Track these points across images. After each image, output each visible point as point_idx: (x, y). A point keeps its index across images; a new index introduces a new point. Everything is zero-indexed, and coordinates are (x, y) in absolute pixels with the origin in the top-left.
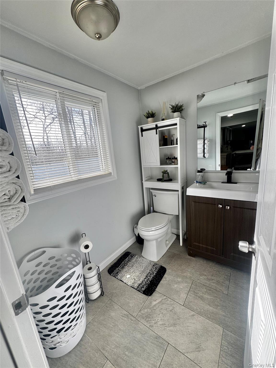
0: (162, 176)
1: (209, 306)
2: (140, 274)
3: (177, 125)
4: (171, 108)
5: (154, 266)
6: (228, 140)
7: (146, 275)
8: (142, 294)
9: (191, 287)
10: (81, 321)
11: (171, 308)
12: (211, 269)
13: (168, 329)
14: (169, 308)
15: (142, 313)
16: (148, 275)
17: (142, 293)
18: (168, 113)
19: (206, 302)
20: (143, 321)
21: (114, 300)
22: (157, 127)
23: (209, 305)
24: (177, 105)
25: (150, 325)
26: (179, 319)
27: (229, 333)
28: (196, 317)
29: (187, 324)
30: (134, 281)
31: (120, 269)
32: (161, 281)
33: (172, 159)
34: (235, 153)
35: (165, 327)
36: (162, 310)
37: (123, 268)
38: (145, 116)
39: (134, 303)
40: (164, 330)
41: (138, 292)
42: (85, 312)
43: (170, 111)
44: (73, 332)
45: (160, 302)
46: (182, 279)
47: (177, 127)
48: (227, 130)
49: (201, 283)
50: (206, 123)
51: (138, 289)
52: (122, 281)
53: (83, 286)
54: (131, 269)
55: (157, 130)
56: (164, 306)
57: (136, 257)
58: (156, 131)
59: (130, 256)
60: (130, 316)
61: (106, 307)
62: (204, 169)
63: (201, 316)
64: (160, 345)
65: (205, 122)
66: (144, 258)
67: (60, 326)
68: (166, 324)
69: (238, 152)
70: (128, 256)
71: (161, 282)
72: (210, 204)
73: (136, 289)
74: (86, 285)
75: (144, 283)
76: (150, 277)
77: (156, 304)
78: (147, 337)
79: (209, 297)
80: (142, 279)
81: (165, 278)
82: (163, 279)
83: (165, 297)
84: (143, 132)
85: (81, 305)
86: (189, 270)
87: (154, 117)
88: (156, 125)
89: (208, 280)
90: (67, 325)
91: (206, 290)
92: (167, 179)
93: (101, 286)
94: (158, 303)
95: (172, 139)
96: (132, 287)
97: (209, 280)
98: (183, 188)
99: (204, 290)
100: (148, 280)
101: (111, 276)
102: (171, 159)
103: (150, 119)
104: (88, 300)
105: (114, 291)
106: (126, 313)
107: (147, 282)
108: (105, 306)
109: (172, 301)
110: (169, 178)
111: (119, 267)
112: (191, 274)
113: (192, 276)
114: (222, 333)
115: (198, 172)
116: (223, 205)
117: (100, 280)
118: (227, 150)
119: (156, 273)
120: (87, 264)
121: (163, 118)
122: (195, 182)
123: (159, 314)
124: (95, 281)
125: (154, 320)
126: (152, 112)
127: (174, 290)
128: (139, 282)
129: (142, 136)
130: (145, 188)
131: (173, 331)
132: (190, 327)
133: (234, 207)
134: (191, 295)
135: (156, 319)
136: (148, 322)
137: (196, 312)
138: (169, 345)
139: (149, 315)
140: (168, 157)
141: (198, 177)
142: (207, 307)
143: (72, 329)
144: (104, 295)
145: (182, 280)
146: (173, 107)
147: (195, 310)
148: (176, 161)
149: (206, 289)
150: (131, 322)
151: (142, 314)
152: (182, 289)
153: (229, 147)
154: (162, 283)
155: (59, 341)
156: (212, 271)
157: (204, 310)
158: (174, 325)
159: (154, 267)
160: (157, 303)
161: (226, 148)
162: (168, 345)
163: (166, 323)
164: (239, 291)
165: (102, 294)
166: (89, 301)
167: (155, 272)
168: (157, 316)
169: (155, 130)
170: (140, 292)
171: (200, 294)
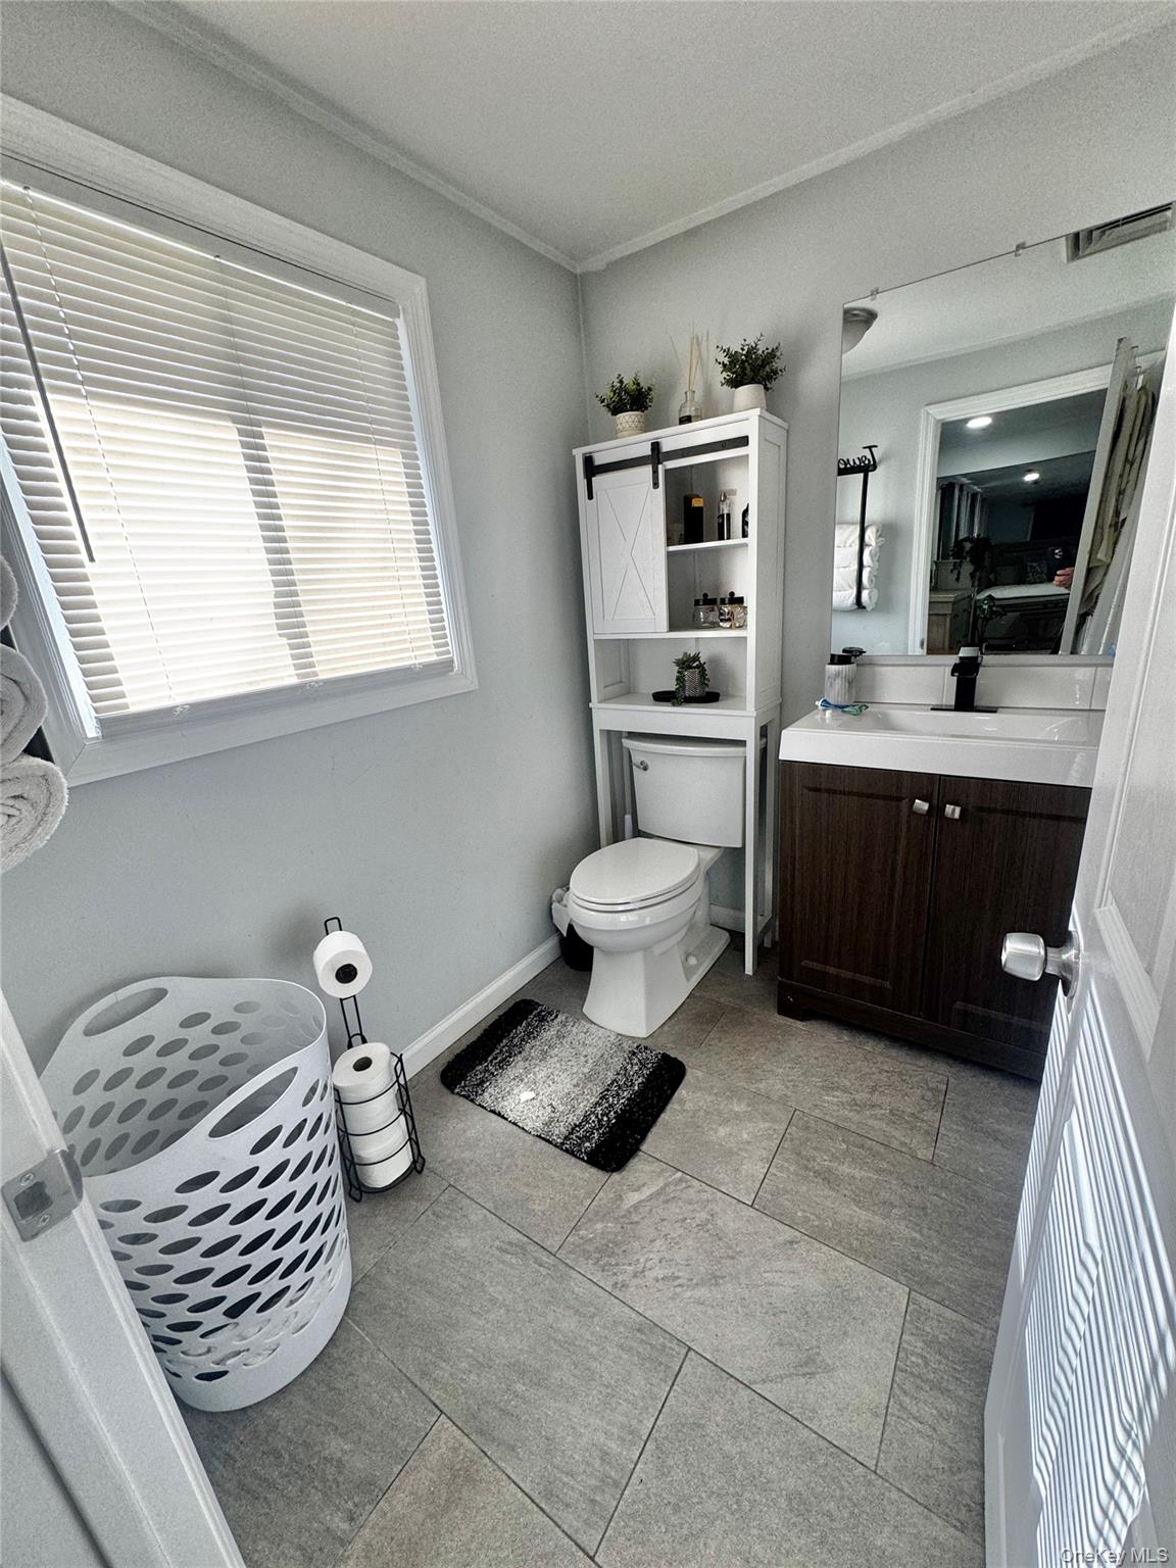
0: (678, 679)
1: (855, 1208)
2: (575, 1086)
3: (747, 444)
4: (724, 365)
5: (634, 1054)
6: (961, 537)
7: (600, 1090)
8: (584, 1164)
9: (787, 1135)
10: (330, 1271)
11: (704, 1215)
12: (871, 1065)
13: (689, 1294)
14: (694, 1218)
15: (582, 1238)
16: (608, 1090)
17: (582, 1159)
18: (708, 391)
19: (846, 1192)
20: (586, 1267)
21: (468, 1189)
22: (657, 455)
23: (857, 1203)
24: (752, 350)
25: (616, 1283)
26: (733, 1258)
27: (933, 1305)
28: (802, 1248)
29: (765, 1275)
30: (553, 1115)
31: (491, 1067)
32: (663, 1115)
33: (723, 601)
34: (990, 598)
35: (675, 1287)
36: (665, 1223)
37: (503, 1064)
38: (603, 401)
39: (551, 1198)
40: (672, 1298)
41: (569, 1156)
42: (344, 1235)
43: (719, 376)
44: (296, 1313)
45: (658, 1194)
46: (749, 1105)
47: (747, 456)
48: (961, 490)
49: (827, 1118)
50: (873, 449)
51: (569, 1146)
52: (499, 1114)
53: (333, 1131)
54: (537, 1069)
55: (660, 466)
56: (674, 1207)
57: (559, 1019)
58: (655, 472)
59: (535, 1016)
60: (532, 1248)
61: (434, 1214)
62: (861, 652)
63: (823, 1246)
64: (655, 1354)
65: (870, 448)
66: (592, 1023)
67: (237, 1291)
68: (678, 1278)
69: (1000, 593)
70: (527, 1018)
71: (664, 1117)
72: (877, 797)
73: (557, 1147)
74: (349, 1131)
75: (594, 1121)
76: (618, 1101)
77: (642, 1201)
78: (605, 1327)
79: (857, 1174)
80: (583, 1107)
81: (682, 1102)
82: (673, 1106)
83: (679, 1174)
84: (594, 476)
85: (325, 1208)
86: (780, 1071)
87: (646, 408)
88: (656, 446)
89: (855, 1107)
90: (269, 1287)
91: (845, 1146)
92: (698, 693)
93: (413, 1136)
94: (650, 1198)
95: (725, 512)
96: (543, 1139)
97: (859, 1109)
98: (763, 732)
99: (838, 1145)
100: (610, 1112)
101: (456, 1097)
102: (719, 601)
103: (627, 418)
104: (359, 1189)
105: (467, 1154)
106: (515, 1236)
107: (605, 1119)
108: (429, 1213)
109: (707, 1188)
110: (707, 690)
111: (490, 1059)
112: (787, 1087)
113: (789, 1094)
114: (904, 1306)
115: (832, 663)
116: (935, 802)
117: (407, 1109)
118: (958, 579)
119: (642, 1083)
120: (350, 1046)
121: (687, 414)
122: (818, 703)
123: (652, 1241)
124: (388, 1113)
125: (630, 1264)
126: (638, 384)
127: (717, 1147)
128: (573, 1119)
129: (590, 497)
130: (601, 730)
131: (707, 1303)
132: (777, 1284)
133: (981, 809)
134: (786, 1165)
135: (642, 1260)
136: (606, 1273)
137: (803, 1231)
138: (692, 1354)
139: (611, 1245)
140: (705, 595)
141: (831, 685)
142: (847, 1211)
143: (292, 1302)
144: (425, 1171)
145: (749, 1109)
146: (734, 358)
147: (797, 1224)
148: (737, 610)
149: (843, 1141)
150: (539, 1271)
151: (582, 1241)
152: (749, 1143)
153: (967, 568)
154: (668, 1122)
155: (237, 1349)
156: (874, 1073)
157: (835, 1222)
158: (715, 1279)
159: (635, 1061)
160: (643, 1197)
161: (952, 571)
162: (687, 1353)
163: (681, 1274)
164: (978, 1148)
165: (417, 1167)
166: (364, 1194)
167: (640, 1080)
168: (643, 1248)
169: (648, 469)
170: (575, 1156)
171: (823, 1161)
